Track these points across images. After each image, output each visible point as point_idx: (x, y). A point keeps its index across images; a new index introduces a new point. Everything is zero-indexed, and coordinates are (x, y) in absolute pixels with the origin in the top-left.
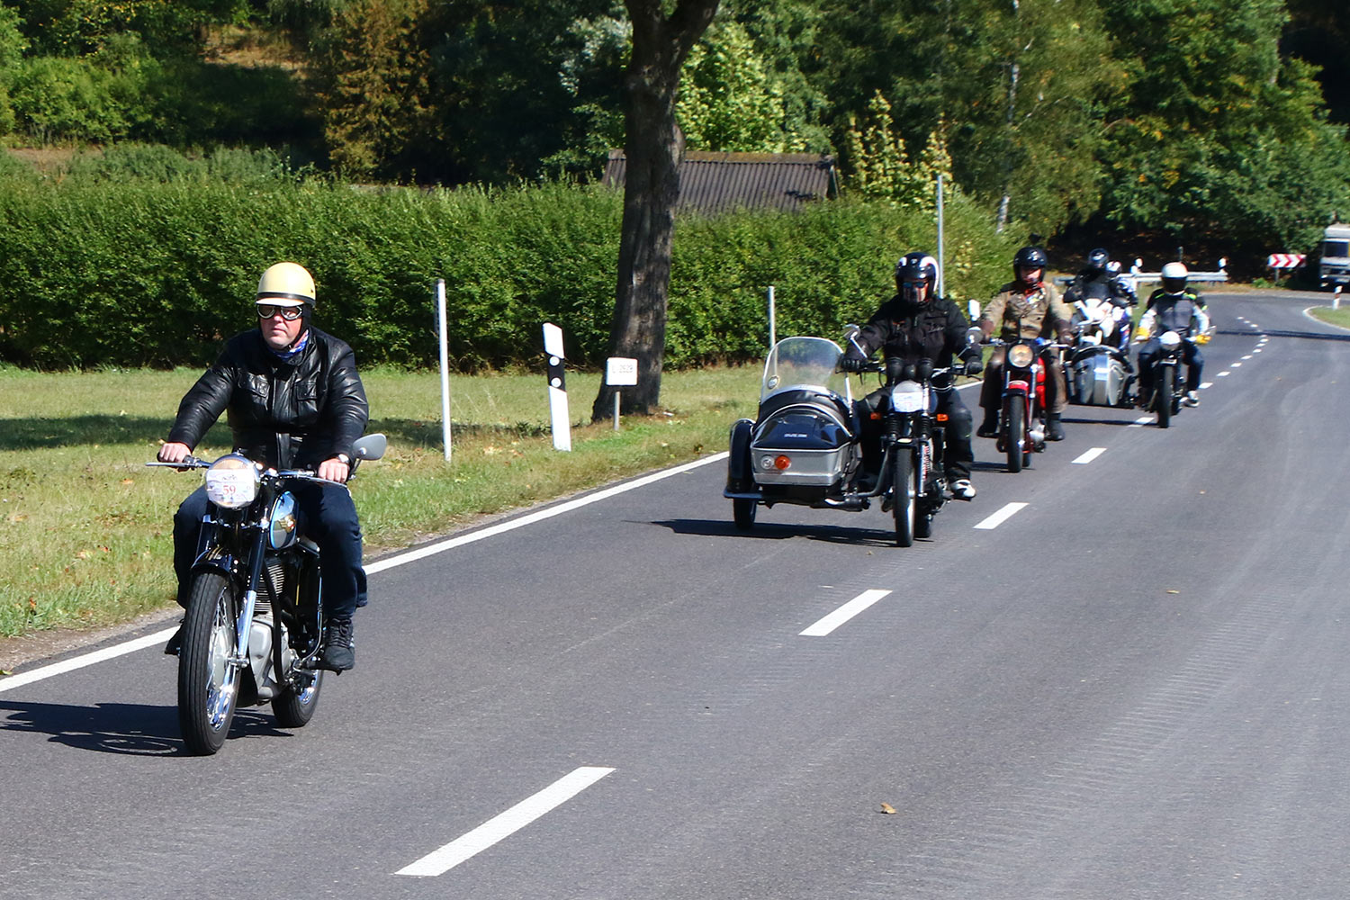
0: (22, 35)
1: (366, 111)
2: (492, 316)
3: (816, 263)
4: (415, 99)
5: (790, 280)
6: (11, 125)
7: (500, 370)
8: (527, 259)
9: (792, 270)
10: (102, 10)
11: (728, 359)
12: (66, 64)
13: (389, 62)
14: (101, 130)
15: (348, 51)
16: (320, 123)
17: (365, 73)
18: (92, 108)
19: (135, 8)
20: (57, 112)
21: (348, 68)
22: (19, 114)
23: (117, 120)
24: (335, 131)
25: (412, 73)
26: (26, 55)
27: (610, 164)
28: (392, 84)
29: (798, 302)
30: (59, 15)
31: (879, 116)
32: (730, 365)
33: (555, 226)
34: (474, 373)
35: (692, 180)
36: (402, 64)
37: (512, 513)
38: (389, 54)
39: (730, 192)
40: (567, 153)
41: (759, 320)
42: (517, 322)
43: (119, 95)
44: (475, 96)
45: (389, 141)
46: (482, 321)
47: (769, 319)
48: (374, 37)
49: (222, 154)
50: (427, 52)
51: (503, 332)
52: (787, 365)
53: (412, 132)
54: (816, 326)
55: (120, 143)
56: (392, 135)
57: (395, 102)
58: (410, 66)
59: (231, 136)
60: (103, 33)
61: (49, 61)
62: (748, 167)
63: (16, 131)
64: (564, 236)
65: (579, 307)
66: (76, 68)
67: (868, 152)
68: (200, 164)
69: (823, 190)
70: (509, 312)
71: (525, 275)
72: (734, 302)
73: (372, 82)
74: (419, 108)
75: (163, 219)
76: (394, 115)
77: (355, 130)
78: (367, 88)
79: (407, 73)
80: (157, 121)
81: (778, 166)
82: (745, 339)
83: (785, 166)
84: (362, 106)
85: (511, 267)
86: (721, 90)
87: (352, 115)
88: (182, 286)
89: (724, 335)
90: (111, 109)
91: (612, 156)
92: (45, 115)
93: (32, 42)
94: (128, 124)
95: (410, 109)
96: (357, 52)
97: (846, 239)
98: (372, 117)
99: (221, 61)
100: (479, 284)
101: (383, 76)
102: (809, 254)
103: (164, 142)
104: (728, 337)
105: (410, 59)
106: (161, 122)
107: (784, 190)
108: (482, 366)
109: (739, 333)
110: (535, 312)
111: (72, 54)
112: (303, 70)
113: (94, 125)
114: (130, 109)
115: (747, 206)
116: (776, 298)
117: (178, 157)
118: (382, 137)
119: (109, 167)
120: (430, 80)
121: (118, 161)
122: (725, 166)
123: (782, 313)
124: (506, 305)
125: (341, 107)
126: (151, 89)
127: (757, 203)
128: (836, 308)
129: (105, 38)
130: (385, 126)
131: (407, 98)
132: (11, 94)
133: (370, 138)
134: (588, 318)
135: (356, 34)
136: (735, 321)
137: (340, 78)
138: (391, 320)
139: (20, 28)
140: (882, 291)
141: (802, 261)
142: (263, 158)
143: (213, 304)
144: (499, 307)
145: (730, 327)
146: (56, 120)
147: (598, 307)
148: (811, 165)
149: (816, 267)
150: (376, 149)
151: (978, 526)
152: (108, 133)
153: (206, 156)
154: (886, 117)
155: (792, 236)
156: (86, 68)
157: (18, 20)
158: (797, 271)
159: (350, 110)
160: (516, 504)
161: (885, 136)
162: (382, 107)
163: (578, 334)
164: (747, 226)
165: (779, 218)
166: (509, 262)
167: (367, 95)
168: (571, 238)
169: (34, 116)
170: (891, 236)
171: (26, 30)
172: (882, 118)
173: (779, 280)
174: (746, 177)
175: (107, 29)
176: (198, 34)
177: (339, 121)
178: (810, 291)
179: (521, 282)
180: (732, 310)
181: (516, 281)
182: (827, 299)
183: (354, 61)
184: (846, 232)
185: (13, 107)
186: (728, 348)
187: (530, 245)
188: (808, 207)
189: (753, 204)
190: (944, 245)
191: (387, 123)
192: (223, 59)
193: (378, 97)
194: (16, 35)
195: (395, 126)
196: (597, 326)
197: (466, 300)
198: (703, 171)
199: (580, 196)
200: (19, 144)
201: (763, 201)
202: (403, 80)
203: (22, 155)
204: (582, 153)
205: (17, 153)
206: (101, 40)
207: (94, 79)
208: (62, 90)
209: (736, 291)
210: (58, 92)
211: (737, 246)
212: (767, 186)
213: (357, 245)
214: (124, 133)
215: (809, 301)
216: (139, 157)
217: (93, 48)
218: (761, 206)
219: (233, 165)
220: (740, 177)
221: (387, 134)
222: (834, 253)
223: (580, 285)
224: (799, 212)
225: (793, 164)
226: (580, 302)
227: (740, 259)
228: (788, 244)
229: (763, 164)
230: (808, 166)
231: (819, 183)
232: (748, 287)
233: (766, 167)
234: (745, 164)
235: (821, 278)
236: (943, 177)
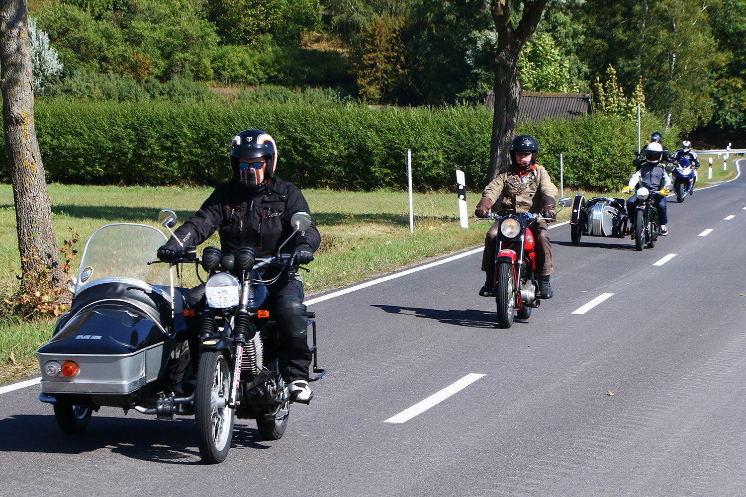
0: (217, 35)
1: (377, 71)
2: (433, 166)
3: (583, 143)
4: (399, 66)
5: (570, 151)
6: (212, 76)
7: (437, 191)
8: (449, 141)
9: (571, 147)
10: (254, 24)
12: (238, 48)
13: (387, 49)
14: (254, 80)
15: (368, 43)
16: (355, 77)
17: (376, 54)
18: (250, 69)
19: (270, 23)
20: (233, 71)
21: (368, 52)
22: (216, 71)
23: (261, 74)
24: (362, 81)
25: (397, 54)
26: (219, 44)
27: (488, 97)
28: (388, 59)
29: (574, 160)
30: (234, 26)
31: (611, 76)
33: (461, 126)
34: (424, 193)
35: (525, 104)
36: (393, 50)
37: (441, 257)
38: (387, 45)
39: (543, 110)
40: (468, 91)
41: (556, 169)
42: (445, 170)
43: (262, 63)
44: (426, 65)
45: (387, 86)
46: (429, 169)
47: (560, 169)
48: (380, 37)
49: (309, 91)
50: (405, 45)
51: (438, 174)
52: (568, 190)
53: (398, 81)
55: (262, 85)
56: (388, 83)
57: (390, 67)
58: (396, 51)
59: (313, 82)
60: (255, 34)
61: (230, 47)
62: (552, 99)
63: (214, 79)
64: (466, 130)
65: (474, 162)
66: (242, 51)
67: (606, 92)
68: (299, 95)
69: (585, 110)
70: (441, 165)
71: (448, 148)
72: (544, 161)
73: (379, 58)
74: (400, 70)
75: (282, 120)
76: (389, 74)
77: (371, 80)
78: (377, 60)
79: (395, 54)
80: (279, 75)
81: (565, 99)
83: (568, 99)
84: (374, 69)
85: (442, 144)
86: (540, 63)
87: (370, 74)
88: (290, 151)
90: (258, 70)
91: (489, 93)
92: (228, 72)
93: (222, 38)
94: (266, 76)
95: (397, 71)
96: (372, 44)
97: (596, 133)
98: (379, 74)
99: (309, 48)
100: (427, 152)
101: (384, 56)
102: (579, 139)
103: (283, 85)
105: (397, 48)
106: (281, 76)
107: (568, 110)
108: (428, 189)
110: (453, 164)
111: (240, 44)
112: (347, 52)
113: (250, 77)
114: (267, 70)
115: (551, 117)
116: (563, 159)
117: (289, 92)
118: (384, 84)
119: (257, 96)
120: (405, 58)
121: (262, 93)
122: (541, 98)
123: (566, 166)
124: (439, 162)
125: (365, 70)
126: (277, 60)
127: (555, 115)
129: (256, 37)
130: (385, 79)
131: (395, 66)
132: (212, 63)
133: (378, 84)
134: (478, 168)
135: (372, 36)
137: (365, 56)
138: (386, 167)
139: (216, 32)
140: (612, 157)
141: (576, 143)
142: (328, 93)
143: (305, 160)
144: (436, 163)
146: (233, 74)
147: (483, 162)
149: (582, 145)
150: (381, 89)
151: (654, 265)
152: (257, 81)
153: (302, 92)
154: (614, 76)
155: (571, 131)
156: (247, 51)
157: (215, 28)
158: (573, 147)
159: (369, 71)
160: (443, 253)
161: (614, 86)
162: (384, 70)
164: (550, 127)
165: (565, 122)
166: (441, 142)
167: (378, 64)
168: (469, 131)
169: (223, 72)
170: (617, 132)
171: (219, 33)
172: (612, 77)
173: (565, 151)
174: (552, 103)
175: (257, 33)
176: (299, 35)
177: (364, 76)
178: (580, 156)
179: (447, 151)
181: (445, 151)
182: (587, 160)
183: (371, 49)
184: (596, 129)
185: (213, 68)
187: (450, 134)
188: (579, 118)
189: (553, 116)
190: (641, 136)
191: (386, 77)
192: (310, 47)
193: (382, 65)
194: (214, 35)
195: (389, 78)
196: (482, 171)
197: (421, 159)
198: (531, 101)
199: (473, 111)
200: (215, 85)
201: (558, 115)
202: (393, 57)
203: (216, 90)
204: (475, 92)
205: (215, 89)
206: (254, 38)
207: (251, 56)
208: (236, 60)
209: (546, 156)
210: (234, 61)
211: (546, 135)
212: (560, 108)
213: (372, 134)
214: (264, 80)
215: (579, 161)
216: (271, 91)
217: (250, 41)
218: (557, 117)
219: (315, 96)
220: (547, 104)
221: (386, 82)
222: (591, 139)
223: (474, 152)
224: (574, 120)
225: (572, 98)
226: (474, 160)
227: (547, 141)
228: (570, 134)
229: (558, 98)
230: (579, 99)
231: (583, 107)
232: (551, 154)
233: (560, 99)
234: (550, 98)
235: (584, 150)
236: (641, 105)
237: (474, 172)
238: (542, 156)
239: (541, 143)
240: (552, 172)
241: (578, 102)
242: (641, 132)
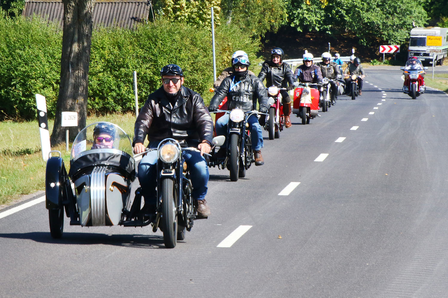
3: (145, 58)
5: (131, 67)
11: (97, 112)
27: (27, 5)
32: (98, 116)
41: (113, 90)
54: (146, 93)
62: (104, 4)
65: (15, 85)
69: (146, 17)
72: (99, 80)
81: (120, 4)
82: (106, 101)
83: (124, 4)
89: (95, 99)
97: (162, 44)
102: (141, 52)
104: (97, 100)
107: (128, 16)
109: (103, 98)
123: (126, 86)
127: (109, 23)
128: (156, 82)
136: (101, 91)
145: (98, 95)
148: (139, 3)
149: (145, 60)
155: (131, 43)
163: (13, 100)
164: (106, 39)
165: (123, 33)
168: (8, 46)
170: (187, 42)
173: (125, 68)
178: (143, 73)
180: (99, 85)
182: (150, 77)
184: (162, 40)
186: (97, 106)
188: (139, 25)
201: (113, 22)
209: (101, 75)
211: (101, 49)
218: (112, 26)
220: (99, 11)
222: (156, 51)
223: (14, 72)
224: (133, 29)
225: (129, 3)
226: (15, 82)
227: (102, 56)
228: (130, 47)
229: (112, 3)
230: (137, 4)
231: (143, 13)
232: (107, 72)
233: (114, 4)
234: (102, 3)
235: (148, 66)
236: (214, 9)
237: (14, 97)
238: (96, 74)
239: (94, 59)
240: (109, 94)
241: (137, 7)
242: (215, 42)
